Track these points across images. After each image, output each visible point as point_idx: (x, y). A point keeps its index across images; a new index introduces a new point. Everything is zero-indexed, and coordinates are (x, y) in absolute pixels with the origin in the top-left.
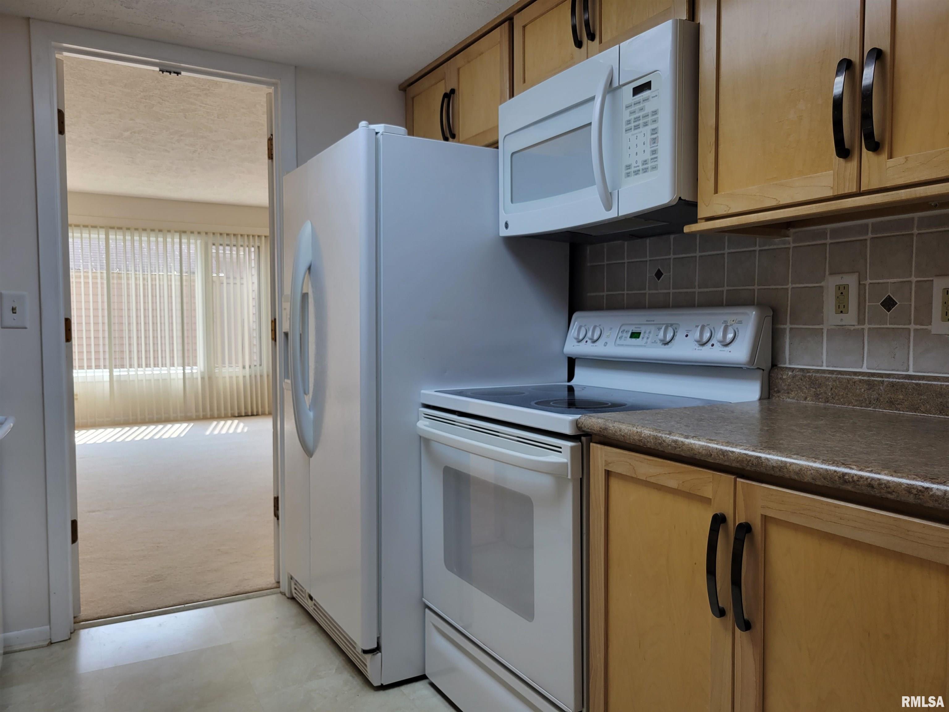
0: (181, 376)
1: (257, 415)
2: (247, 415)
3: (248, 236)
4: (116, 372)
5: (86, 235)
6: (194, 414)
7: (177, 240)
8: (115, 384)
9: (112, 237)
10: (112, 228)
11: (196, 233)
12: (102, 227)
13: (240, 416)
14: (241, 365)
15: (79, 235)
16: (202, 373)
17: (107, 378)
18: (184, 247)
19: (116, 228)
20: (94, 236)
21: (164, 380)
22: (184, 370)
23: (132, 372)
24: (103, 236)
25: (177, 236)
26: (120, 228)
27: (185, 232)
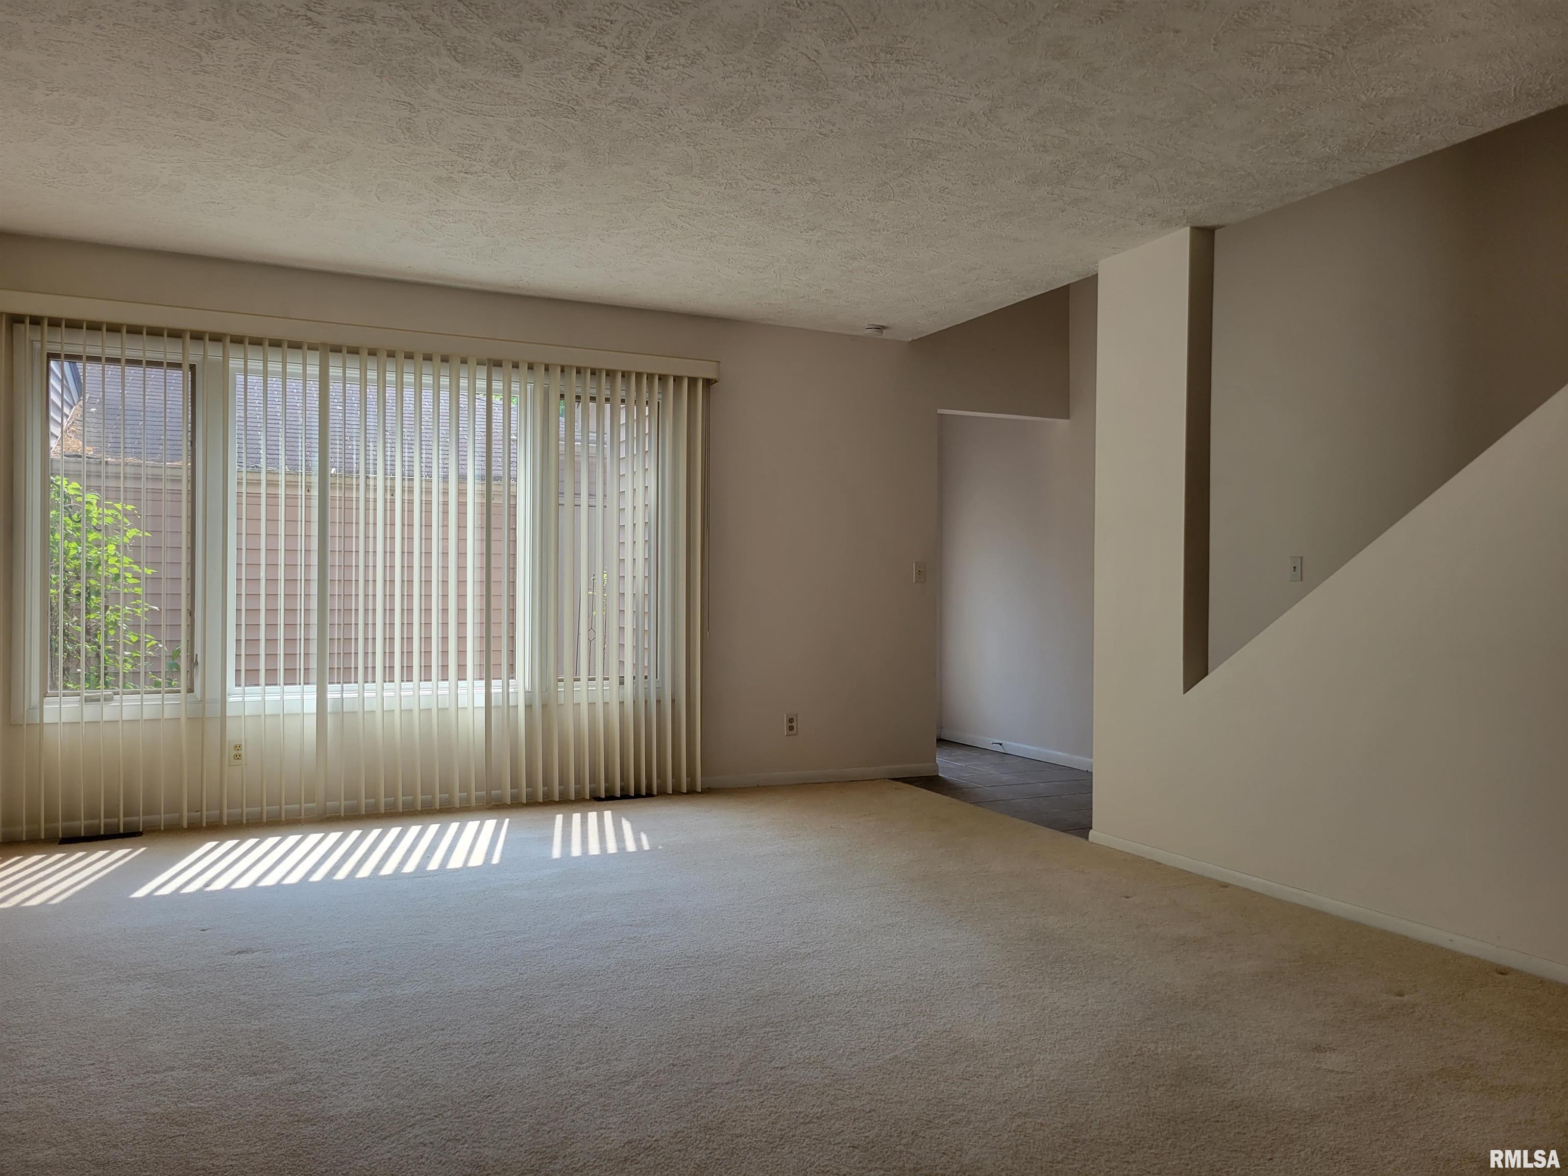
0: (481, 701)
1: (649, 795)
2: (625, 796)
3: (639, 375)
4: (333, 692)
5: (275, 366)
6: (507, 793)
7: (481, 384)
8: (330, 720)
9: (335, 372)
10: (337, 349)
11: (524, 368)
12: (312, 347)
13: (610, 798)
14: (615, 680)
15: (259, 365)
16: (529, 695)
17: (311, 706)
18: (497, 400)
19: (345, 351)
20: (294, 368)
21: (442, 710)
22: (488, 686)
23: (371, 691)
24: (314, 370)
25: (482, 373)
26: (354, 351)
27: (498, 364)
